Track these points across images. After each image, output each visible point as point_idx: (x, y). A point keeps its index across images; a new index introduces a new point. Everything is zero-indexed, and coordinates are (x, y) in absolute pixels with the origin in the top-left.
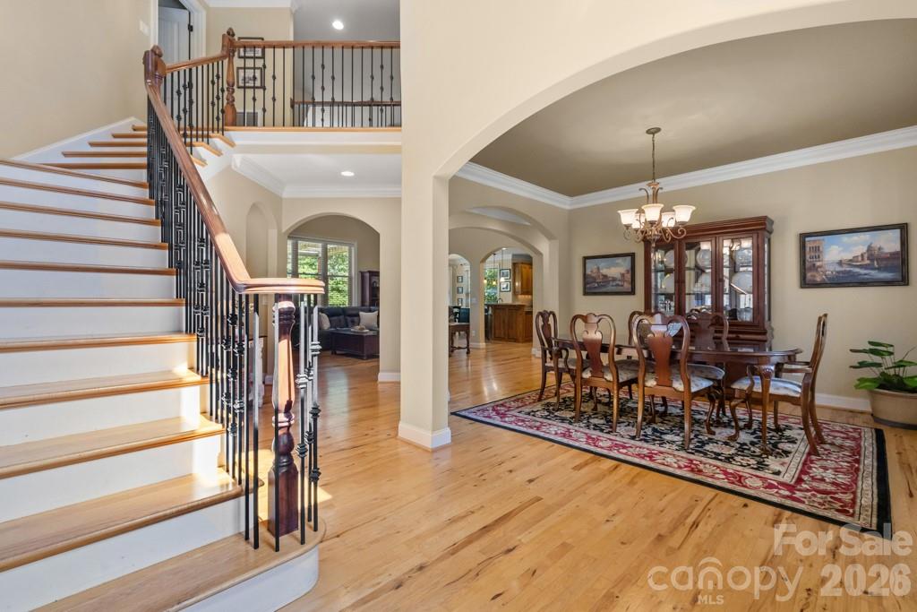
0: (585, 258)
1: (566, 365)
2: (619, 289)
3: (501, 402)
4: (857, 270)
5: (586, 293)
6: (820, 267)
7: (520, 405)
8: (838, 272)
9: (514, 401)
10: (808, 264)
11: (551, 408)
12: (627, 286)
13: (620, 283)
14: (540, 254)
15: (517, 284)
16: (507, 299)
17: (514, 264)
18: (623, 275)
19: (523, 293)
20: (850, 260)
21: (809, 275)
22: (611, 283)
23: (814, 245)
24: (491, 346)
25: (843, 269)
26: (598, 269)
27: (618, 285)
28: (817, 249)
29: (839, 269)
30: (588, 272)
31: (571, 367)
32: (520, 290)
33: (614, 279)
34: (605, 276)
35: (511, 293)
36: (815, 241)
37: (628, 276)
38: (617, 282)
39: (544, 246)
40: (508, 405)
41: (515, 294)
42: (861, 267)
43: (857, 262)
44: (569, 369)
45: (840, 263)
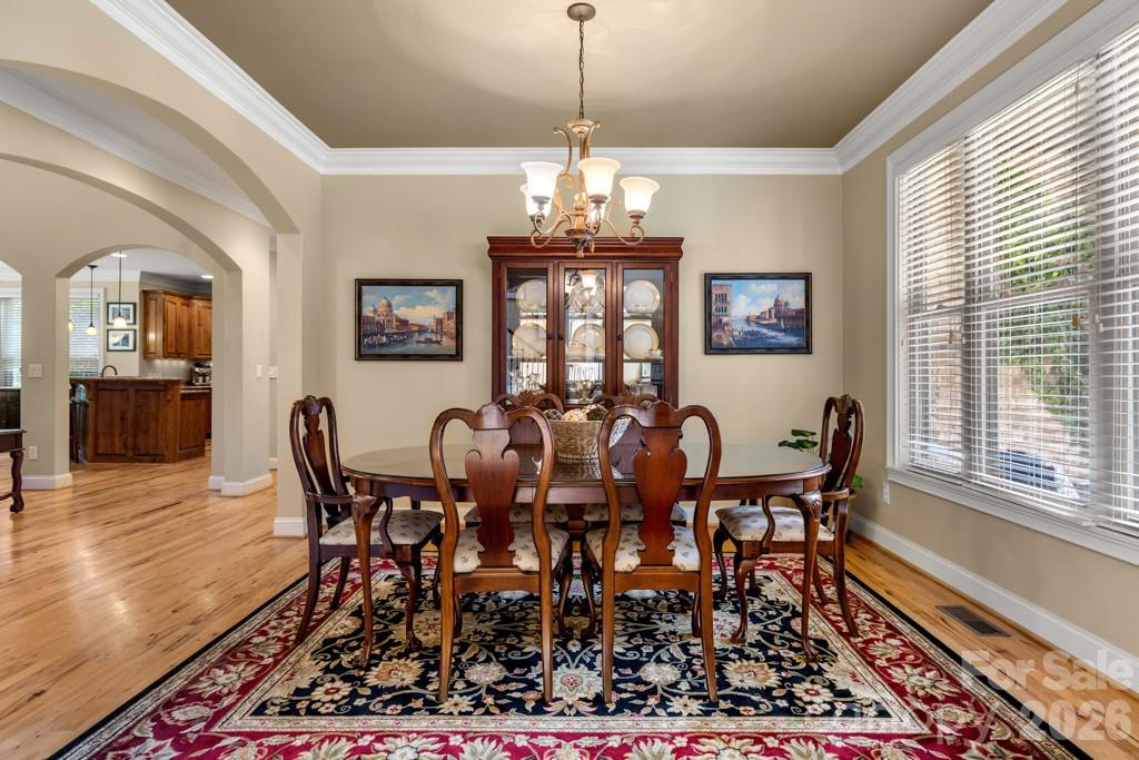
0: (361, 283)
1: (385, 536)
2: (433, 349)
3: (178, 683)
4: (765, 331)
5: (360, 356)
6: (727, 324)
7: (250, 673)
8: (746, 333)
9: (221, 664)
10: (714, 319)
11: (345, 659)
12: (448, 344)
13: (434, 337)
14: (233, 270)
15: (152, 336)
16: (129, 367)
17: (145, 294)
18: (440, 322)
19: (167, 355)
20: (758, 317)
21: (714, 335)
22: (416, 337)
23: (721, 292)
24: (90, 479)
25: (750, 329)
26: (389, 305)
27: (429, 341)
28: (723, 298)
29: (747, 328)
30: (367, 311)
31: (397, 540)
32: (160, 349)
33: (422, 329)
34: (404, 323)
35: (136, 356)
36: (721, 286)
37: (451, 325)
38: (429, 336)
39: (248, 253)
40: (204, 686)
41: (147, 355)
42: (768, 326)
43: (765, 319)
44: (395, 547)
45: (748, 320)
